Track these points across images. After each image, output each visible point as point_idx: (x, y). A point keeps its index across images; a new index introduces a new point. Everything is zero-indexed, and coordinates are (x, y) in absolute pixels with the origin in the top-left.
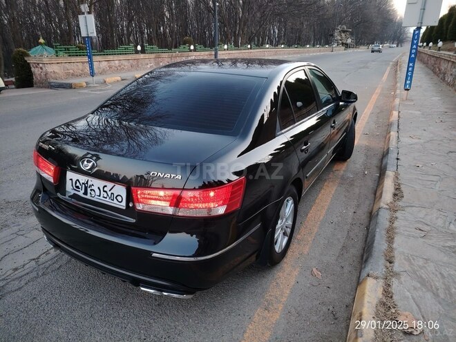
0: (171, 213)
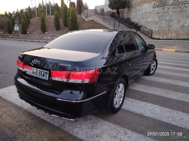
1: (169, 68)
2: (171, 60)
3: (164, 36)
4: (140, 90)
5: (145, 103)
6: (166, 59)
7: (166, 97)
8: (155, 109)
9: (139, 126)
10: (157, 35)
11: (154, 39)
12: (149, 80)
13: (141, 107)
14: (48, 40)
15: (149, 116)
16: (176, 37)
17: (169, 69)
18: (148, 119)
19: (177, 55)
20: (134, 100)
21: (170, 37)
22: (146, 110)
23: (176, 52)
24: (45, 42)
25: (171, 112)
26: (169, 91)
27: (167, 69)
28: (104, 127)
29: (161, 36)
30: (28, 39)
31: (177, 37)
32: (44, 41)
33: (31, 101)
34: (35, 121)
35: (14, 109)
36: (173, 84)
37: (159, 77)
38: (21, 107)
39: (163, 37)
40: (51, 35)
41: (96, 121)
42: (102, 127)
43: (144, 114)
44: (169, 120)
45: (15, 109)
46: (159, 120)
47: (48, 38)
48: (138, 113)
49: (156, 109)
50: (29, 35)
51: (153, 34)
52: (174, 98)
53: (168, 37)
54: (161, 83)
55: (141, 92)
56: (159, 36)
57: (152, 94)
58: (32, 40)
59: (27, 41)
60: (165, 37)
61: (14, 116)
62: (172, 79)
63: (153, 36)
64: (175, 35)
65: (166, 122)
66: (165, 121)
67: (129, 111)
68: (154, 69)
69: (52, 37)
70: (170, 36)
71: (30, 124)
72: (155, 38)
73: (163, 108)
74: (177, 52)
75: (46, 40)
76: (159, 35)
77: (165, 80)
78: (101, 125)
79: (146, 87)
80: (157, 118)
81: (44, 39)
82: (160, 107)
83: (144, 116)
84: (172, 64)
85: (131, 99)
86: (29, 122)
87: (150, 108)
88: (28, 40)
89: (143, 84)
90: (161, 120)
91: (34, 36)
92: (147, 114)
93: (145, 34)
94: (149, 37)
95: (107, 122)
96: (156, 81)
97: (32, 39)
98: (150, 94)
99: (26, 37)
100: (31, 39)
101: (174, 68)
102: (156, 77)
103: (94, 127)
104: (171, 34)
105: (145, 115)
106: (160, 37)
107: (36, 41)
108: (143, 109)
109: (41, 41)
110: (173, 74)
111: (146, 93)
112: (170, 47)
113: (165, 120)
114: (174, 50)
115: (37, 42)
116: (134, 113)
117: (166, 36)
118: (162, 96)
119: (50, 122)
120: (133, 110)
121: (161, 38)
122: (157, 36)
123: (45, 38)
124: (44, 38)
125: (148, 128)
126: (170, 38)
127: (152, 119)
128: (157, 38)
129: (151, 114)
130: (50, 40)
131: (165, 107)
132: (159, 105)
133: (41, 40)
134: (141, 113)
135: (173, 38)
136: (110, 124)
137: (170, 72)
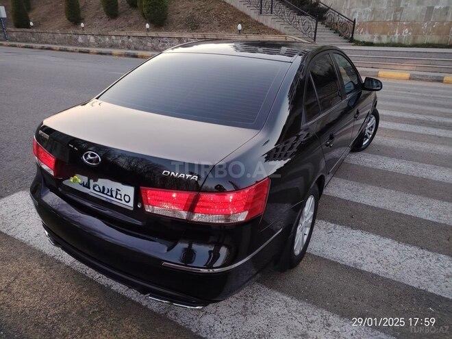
0: (185, 218)
1: (401, 129)
2: (404, 105)
3: (382, 36)
4: (343, 196)
5: (358, 233)
6: (391, 100)
7: (407, 215)
8: (386, 250)
9: (355, 302)
10: (367, 32)
11: (358, 43)
12: (358, 166)
13: (351, 245)
14: (88, 46)
15: (375, 272)
16: (411, 39)
17: (402, 132)
18: (372, 278)
19: (415, 88)
20: (333, 225)
21: (396, 38)
22: (365, 254)
23: (410, 79)
24: (80, 52)
25: (423, 257)
26: (411, 197)
27: (396, 131)
28: (272, 308)
29: (376, 35)
30: (34, 42)
31: (414, 38)
32: (79, 48)
33: (89, 259)
34: (97, 298)
35: (37, 265)
36: (416, 175)
37: (380, 155)
38: (56, 258)
39: (379, 38)
40: (95, 32)
41: (251, 291)
42: (269, 309)
43: (361, 266)
44: (422, 281)
45: (42, 265)
46: (398, 283)
47: (89, 40)
48: (347, 264)
49: (388, 251)
50: (34, 30)
51: (357, 30)
52: (424, 217)
53: (393, 40)
54: (388, 172)
55: (347, 202)
56: (369, 36)
57: (373, 208)
58: (46, 46)
59: (32, 48)
60: (385, 40)
61: (42, 286)
62: (413, 160)
63: (356, 37)
64: (410, 34)
65: (416, 285)
66: (413, 285)
67: (326, 259)
68: (369, 134)
69: (99, 38)
70: (397, 35)
71: (87, 309)
72: (361, 41)
73: (402, 246)
74: (413, 79)
75: (82, 45)
76: (370, 33)
77: (397, 164)
78: (265, 301)
79: (355, 186)
80: (392, 277)
81: (76, 43)
82: (396, 243)
83: (362, 272)
84: (407, 115)
85: (324, 222)
86: (84, 303)
87: (374, 248)
88: (34, 45)
89: (347, 178)
90: (402, 281)
91: (51, 35)
92: (369, 266)
93: (336, 32)
94: (345, 38)
95: (276, 294)
96: (375, 167)
97: (46, 43)
98: (367, 206)
99: (29, 36)
100: (42, 43)
101: (414, 127)
102: (375, 154)
103: (248, 309)
104: (400, 32)
105: (365, 268)
106: (373, 37)
107: (58, 47)
108: (357, 252)
109: (71, 48)
110: (413, 145)
111: (356, 204)
112: (397, 67)
113: (413, 281)
114: (407, 75)
115: (60, 50)
116: (336, 264)
117: (388, 37)
118: (396, 210)
119: (137, 300)
120: (335, 256)
121: (375, 41)
122: (366, 37)
123: (80, 39)
124: (76, 40)
125: (377, 307)
126: (396, 40)
127: (383, 279)
128: (366, 40)
129: (378, 265)
130: (94, 45)
131: (407, 243)
132: (393, 239)
133: (71, 45)
134: (355, 264)
135: (403, 43)
136: (285, 298)
137: (405, 139)
